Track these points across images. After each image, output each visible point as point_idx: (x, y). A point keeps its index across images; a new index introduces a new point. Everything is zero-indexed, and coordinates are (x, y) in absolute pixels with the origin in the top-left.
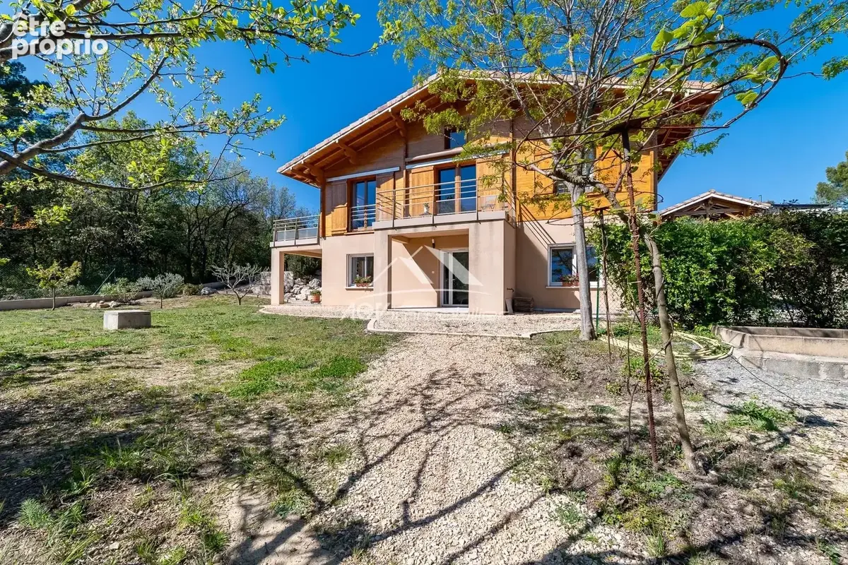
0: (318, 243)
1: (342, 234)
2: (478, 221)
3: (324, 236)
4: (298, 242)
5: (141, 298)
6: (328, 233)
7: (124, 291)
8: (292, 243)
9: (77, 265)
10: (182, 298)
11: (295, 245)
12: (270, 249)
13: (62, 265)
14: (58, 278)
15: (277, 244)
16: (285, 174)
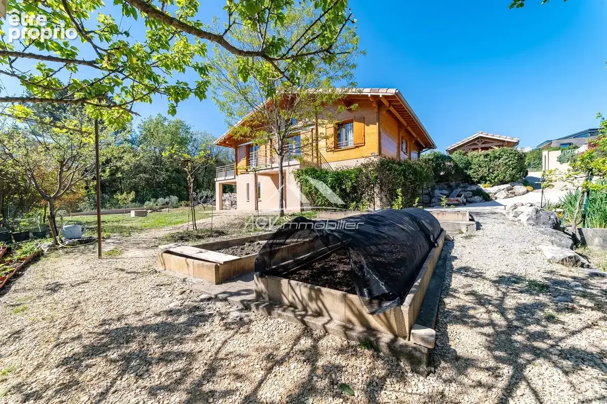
0: (235, 178)
1: (244, 174)
2: (289, 166)
3: (237, 175)
4: (227, 178)
5: (163, 208)
6: (239, 173)
7: (154, 205)
8: (223, 178)
9: (133, 193)
10: (181, 208)
11: (225, 180)
12: (215, 182)
13: (127, 194)
14: (126, 199)
15: (218, 179)
16: (217, 144)
